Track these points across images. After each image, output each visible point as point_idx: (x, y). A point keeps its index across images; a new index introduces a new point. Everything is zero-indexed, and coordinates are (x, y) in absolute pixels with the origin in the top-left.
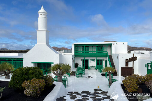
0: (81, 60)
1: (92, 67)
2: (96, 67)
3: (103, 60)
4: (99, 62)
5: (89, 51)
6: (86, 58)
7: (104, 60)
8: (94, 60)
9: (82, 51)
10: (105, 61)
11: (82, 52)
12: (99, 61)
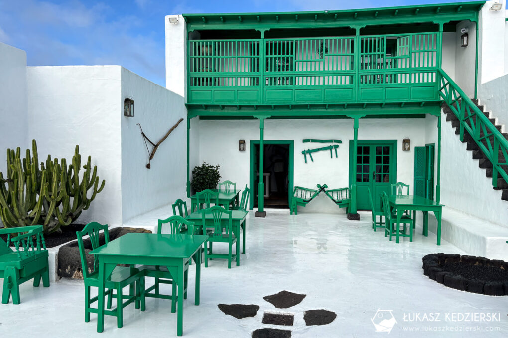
0: (242, 142)
1: (317, 194)
2: (345, 196)
3: (400, 146)
4: (367, 160)
5: (300, 68)
6: (276, 133)
7: (406, 142)
8: (333, 146)
9: (245, 68)
10: (417, 149)
11: (245, 82)
12: (367, 150)
